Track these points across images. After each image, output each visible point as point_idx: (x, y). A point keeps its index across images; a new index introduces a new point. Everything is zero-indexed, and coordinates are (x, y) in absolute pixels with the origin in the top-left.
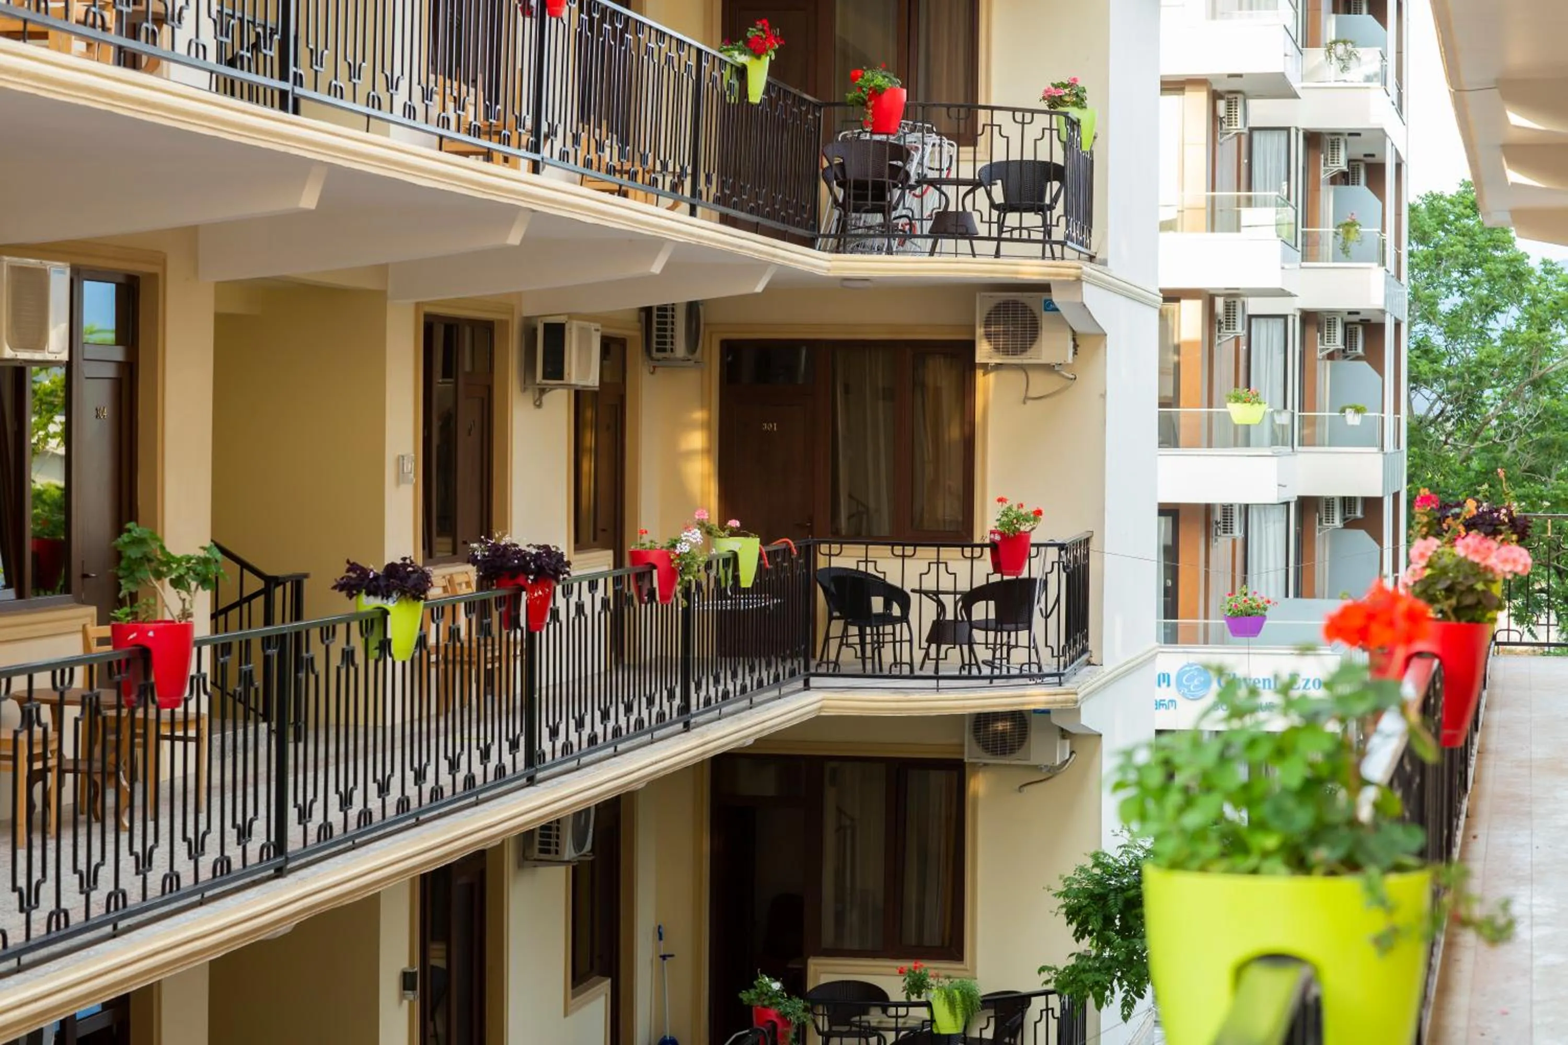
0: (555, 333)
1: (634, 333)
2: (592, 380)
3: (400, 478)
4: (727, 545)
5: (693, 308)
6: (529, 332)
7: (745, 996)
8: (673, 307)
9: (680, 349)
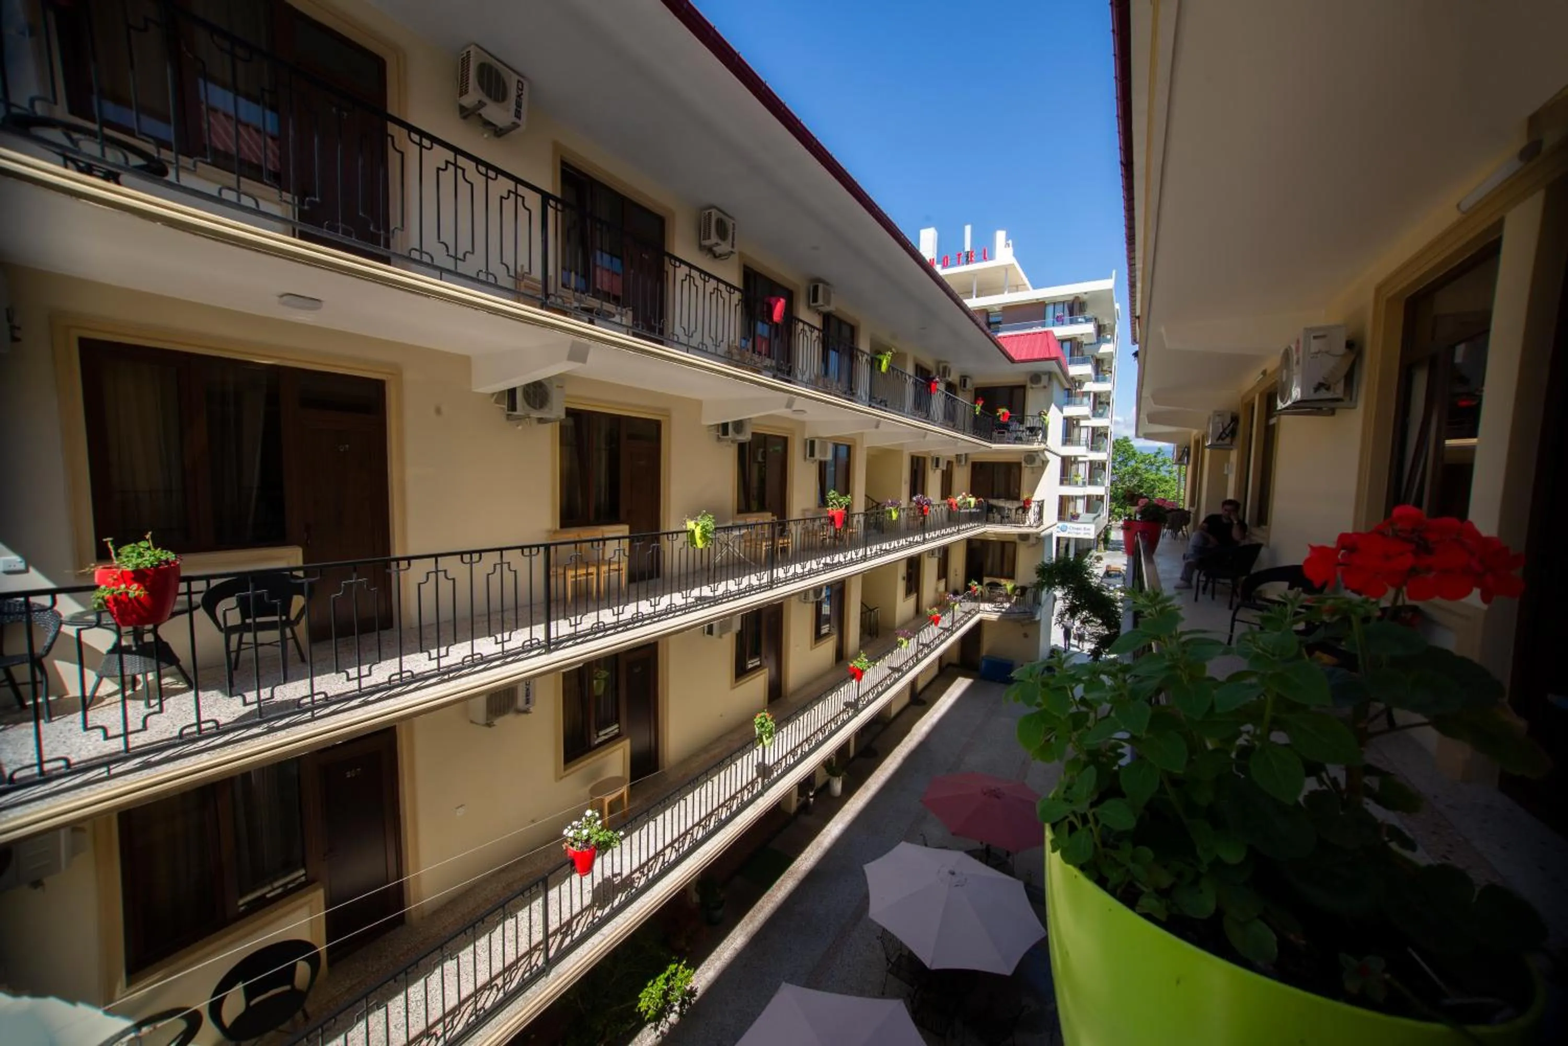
0: (938, 459)
1: (954, 460)
2: (945, 468)
3: (905, 483)
4: (969, 499)
5: (966, 455)
6: (933, 458)
7: (970, 584)
8: (961, 455)
9: (963, 463)
